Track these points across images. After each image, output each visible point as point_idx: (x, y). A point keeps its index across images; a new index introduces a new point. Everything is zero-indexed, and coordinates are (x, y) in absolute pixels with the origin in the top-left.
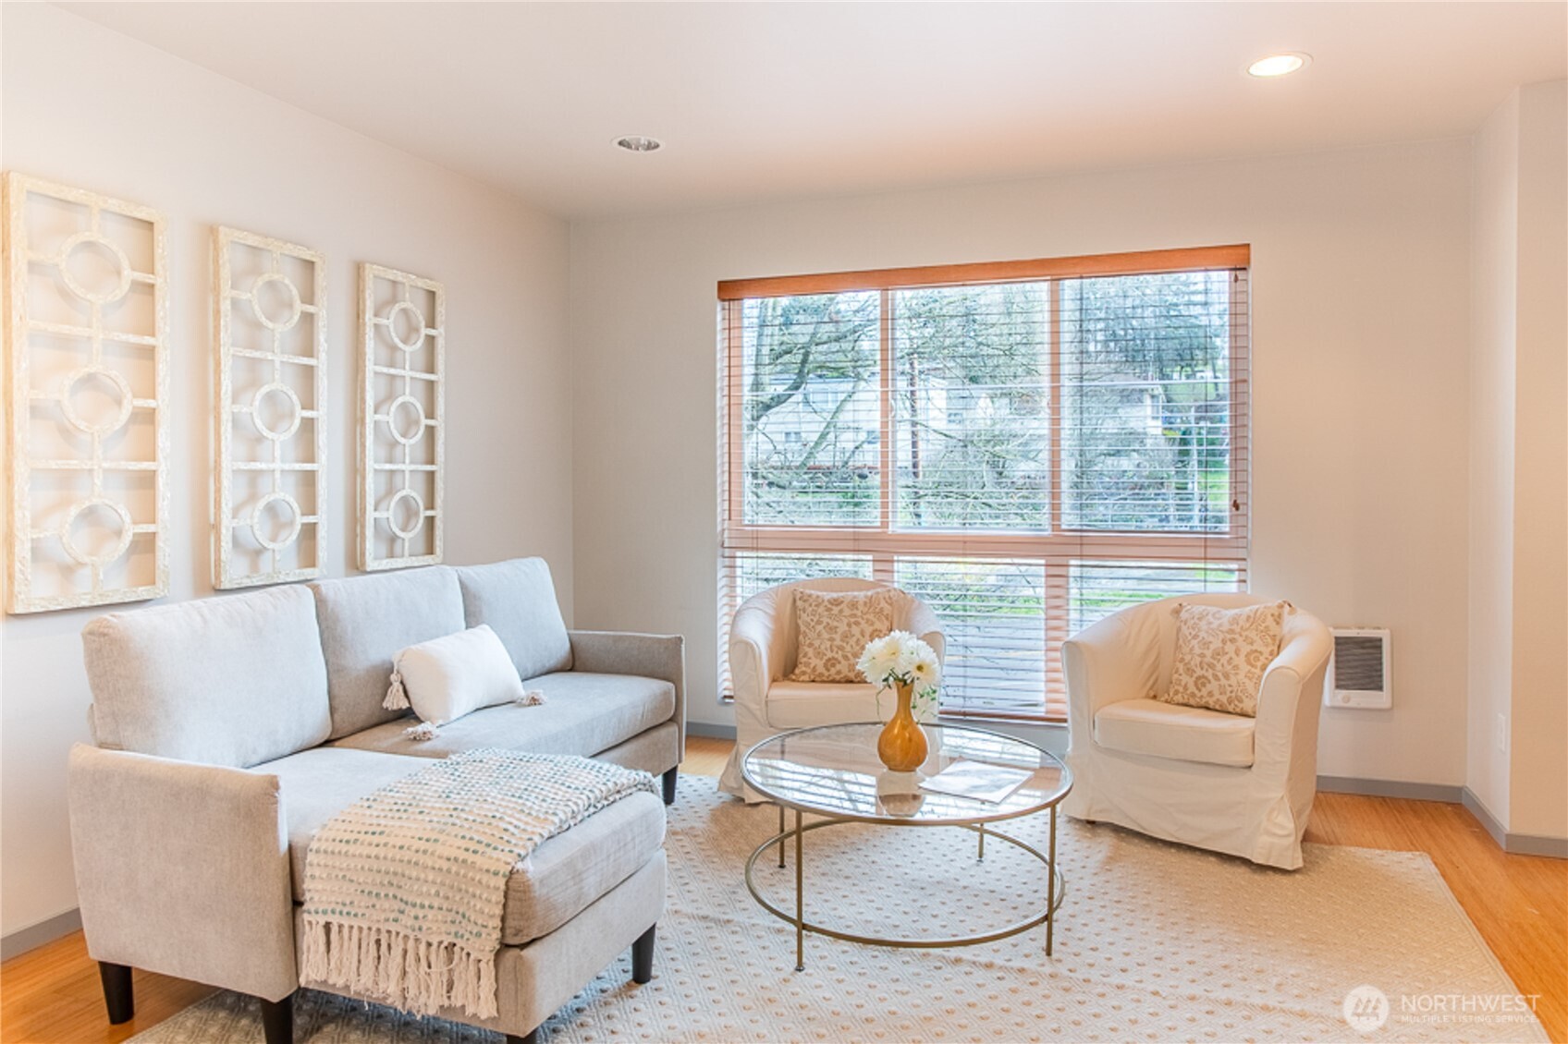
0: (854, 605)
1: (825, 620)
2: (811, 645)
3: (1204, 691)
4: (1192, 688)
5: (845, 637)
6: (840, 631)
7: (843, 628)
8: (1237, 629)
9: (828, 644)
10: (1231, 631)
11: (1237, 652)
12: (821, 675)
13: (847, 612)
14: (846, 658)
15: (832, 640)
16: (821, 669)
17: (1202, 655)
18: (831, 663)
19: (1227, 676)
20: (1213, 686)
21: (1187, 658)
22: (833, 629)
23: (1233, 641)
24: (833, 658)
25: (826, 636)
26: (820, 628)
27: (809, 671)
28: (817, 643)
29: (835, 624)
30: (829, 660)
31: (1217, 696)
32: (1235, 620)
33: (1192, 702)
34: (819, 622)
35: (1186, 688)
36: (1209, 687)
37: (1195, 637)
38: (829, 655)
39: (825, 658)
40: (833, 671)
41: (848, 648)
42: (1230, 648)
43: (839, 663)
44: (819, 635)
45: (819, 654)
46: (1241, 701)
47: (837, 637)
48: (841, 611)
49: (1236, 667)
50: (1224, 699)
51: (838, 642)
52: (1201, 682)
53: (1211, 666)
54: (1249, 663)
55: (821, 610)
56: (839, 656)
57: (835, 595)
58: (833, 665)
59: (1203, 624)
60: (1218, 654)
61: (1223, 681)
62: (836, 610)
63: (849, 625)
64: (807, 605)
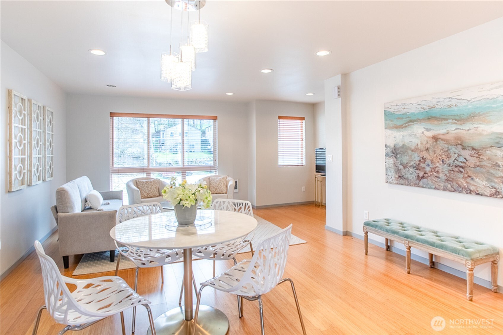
0: (151, 182)
1: (146, 186)
2: (143, 191)
3: (217, 191)
4: (214, 191)
5: (151, 188)
6: (149, 187)
7: (150, 187)
8: (221, 180)
9: (147, 190)
10: (220, 181)
11: (222, 184)
12: (146, 196)
13: (150, 183)
14: (151, 192)
15: (148, 189)
16: (146, 195)
17: (216, 185)
18: (148, 194)
19: (220, 188)
20: (218, 190)
21: (213, 186)
22: (148, 187)
23: (221, 182)
24: (149, 193)
25: (146, 188)
26: (144, 187)
27: (143, 196)
28: (145, 190)
29: (148, 186)
30: (148, 193)
31: (219, 191)
32: (220, 179)
33: (214, 193)
34: (144, 186)
35: (213, 191)
36: (217, 190)
37: (214, 182)
38: (148, 192)
39: (147, 193)
40: (149, 195)
41: (151, 191)
42: (220, 183)
43: (150, 193)
44: (145, 189)
45: (145, 192)
46: (223, 191)
47: (149, 189)
48: (149, 183)
49: (222, 186)
50: (220, 192)
51: (149, 190)
52: (216, 189)
53: (218, 186)
54: (224, 185)
55: (144, 183)
56: (150, 192)
57: (146, 181)
58: (149, 194)
59: (215, 180)
60: (218, 184)
61: (220, 189)
62: (147, 183)
63: (151, 186)
64: (140, 183)
